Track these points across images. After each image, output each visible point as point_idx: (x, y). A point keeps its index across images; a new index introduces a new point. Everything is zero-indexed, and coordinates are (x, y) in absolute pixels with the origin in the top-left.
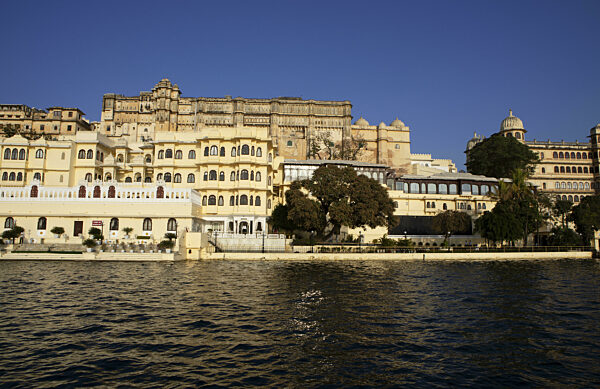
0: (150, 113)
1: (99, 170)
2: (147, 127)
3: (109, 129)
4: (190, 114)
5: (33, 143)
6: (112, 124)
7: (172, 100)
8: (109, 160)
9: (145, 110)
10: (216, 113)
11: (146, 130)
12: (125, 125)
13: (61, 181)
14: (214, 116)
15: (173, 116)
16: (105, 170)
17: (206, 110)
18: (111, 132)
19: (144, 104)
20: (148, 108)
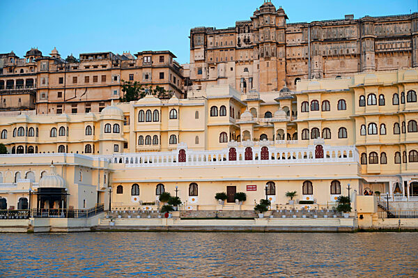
0: (252, 48)
1: (235, 128)
2: (247, 66)
3: (200, 72)
4: (302, 45)
5: (165, 102)
6: (203, 65)
7: (277, 28)
8: (246, 116)
9: (243, 45)
10: (336, 40)
11: (246, 70)
12: (221, 65)
13: (197, 142)
14: (334, 45)
15: (281, 50)
16: (243, 129)
17: (323, 38)
18: (204, 76)
19: (242, 36)
20: (247, 41)
